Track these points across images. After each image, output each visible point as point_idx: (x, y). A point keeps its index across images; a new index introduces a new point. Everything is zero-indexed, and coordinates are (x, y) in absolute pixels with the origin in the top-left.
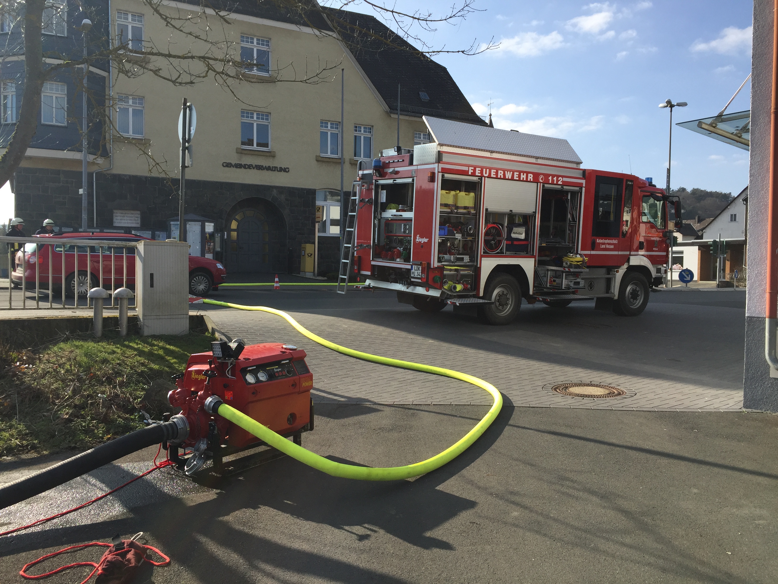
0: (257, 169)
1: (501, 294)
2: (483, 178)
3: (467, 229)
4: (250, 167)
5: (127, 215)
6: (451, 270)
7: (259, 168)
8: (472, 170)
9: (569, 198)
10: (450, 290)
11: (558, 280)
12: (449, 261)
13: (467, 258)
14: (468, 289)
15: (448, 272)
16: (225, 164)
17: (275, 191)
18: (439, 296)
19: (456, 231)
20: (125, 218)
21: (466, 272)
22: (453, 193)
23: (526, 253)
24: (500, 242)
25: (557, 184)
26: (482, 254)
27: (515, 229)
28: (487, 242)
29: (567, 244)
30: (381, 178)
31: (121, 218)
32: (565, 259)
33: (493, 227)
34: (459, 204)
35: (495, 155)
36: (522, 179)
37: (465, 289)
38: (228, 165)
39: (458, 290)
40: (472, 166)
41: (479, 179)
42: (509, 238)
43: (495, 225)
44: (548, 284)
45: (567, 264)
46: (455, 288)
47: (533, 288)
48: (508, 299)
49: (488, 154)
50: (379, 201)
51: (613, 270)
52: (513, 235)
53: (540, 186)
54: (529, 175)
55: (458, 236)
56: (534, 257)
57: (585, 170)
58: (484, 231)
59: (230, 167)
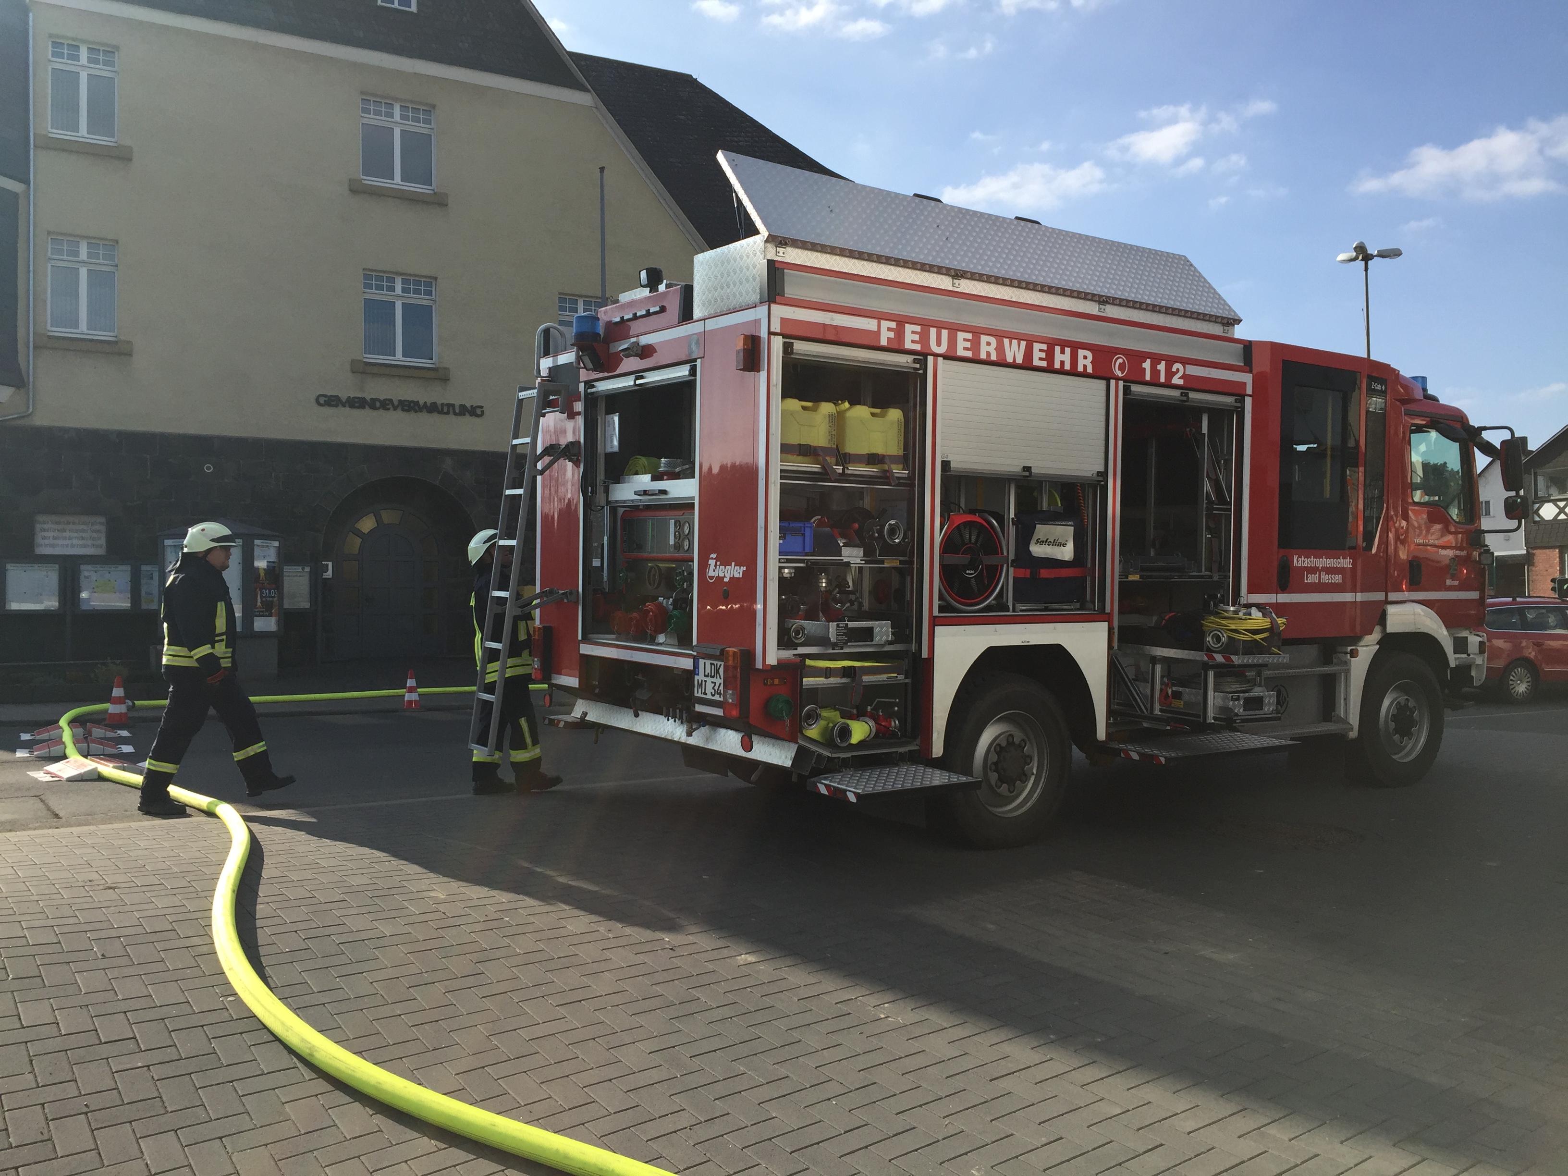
0: (403, 410)
1: (1004, 744)
2: (930, 359)
3: (881, 532)
4: (385, 405)
5: (71, 526)
6: (828, 673)
7: (409, 406)
8: (889, 329)
9: (1205, 430)
10: (828, 740)
11: (1189, 694)
12: (823, 641)
13: (883, 631)
14: (893, 735)
15: (820, 681)
16: (322, 400)
17: (448, 462)
18: (788, 763)
19: (843, 536)
20: (67, 534)
21: (884, 677)
22: (827, 408)
23: (1078, 605)
24: (993, 573)
25: (1168, 385)
26: (936, 613)
27: (1042, 530)
28: (949, 573)
29: (1204, 573)
30: (601, 375)
31: (56, 534)
32: (1210, 622)
33: (969, 524)
34: (853, 447)
35: (966, 286)
36: (1057, 365)
37: (880, 736)
38: (331, 401)
39: (855, 739)
40: (889, 317)
41: (915, 361)
42: (1024, 558)
43: (976, 518)
44: (1157, 706)
45: (1218, 639)
46: (845, 732)
47: (1108, 719)
48: (1028, 759)
49: (943, 282)
50: (600, 450)
51: (1339, 649)
52: (1037, 550)
53: (1117, 389)
54: (1081, 353)
55: (853, 556)
56: (1108, 618)
57: (1250, 342)
58: (938, 539)
59: (336, 406)
